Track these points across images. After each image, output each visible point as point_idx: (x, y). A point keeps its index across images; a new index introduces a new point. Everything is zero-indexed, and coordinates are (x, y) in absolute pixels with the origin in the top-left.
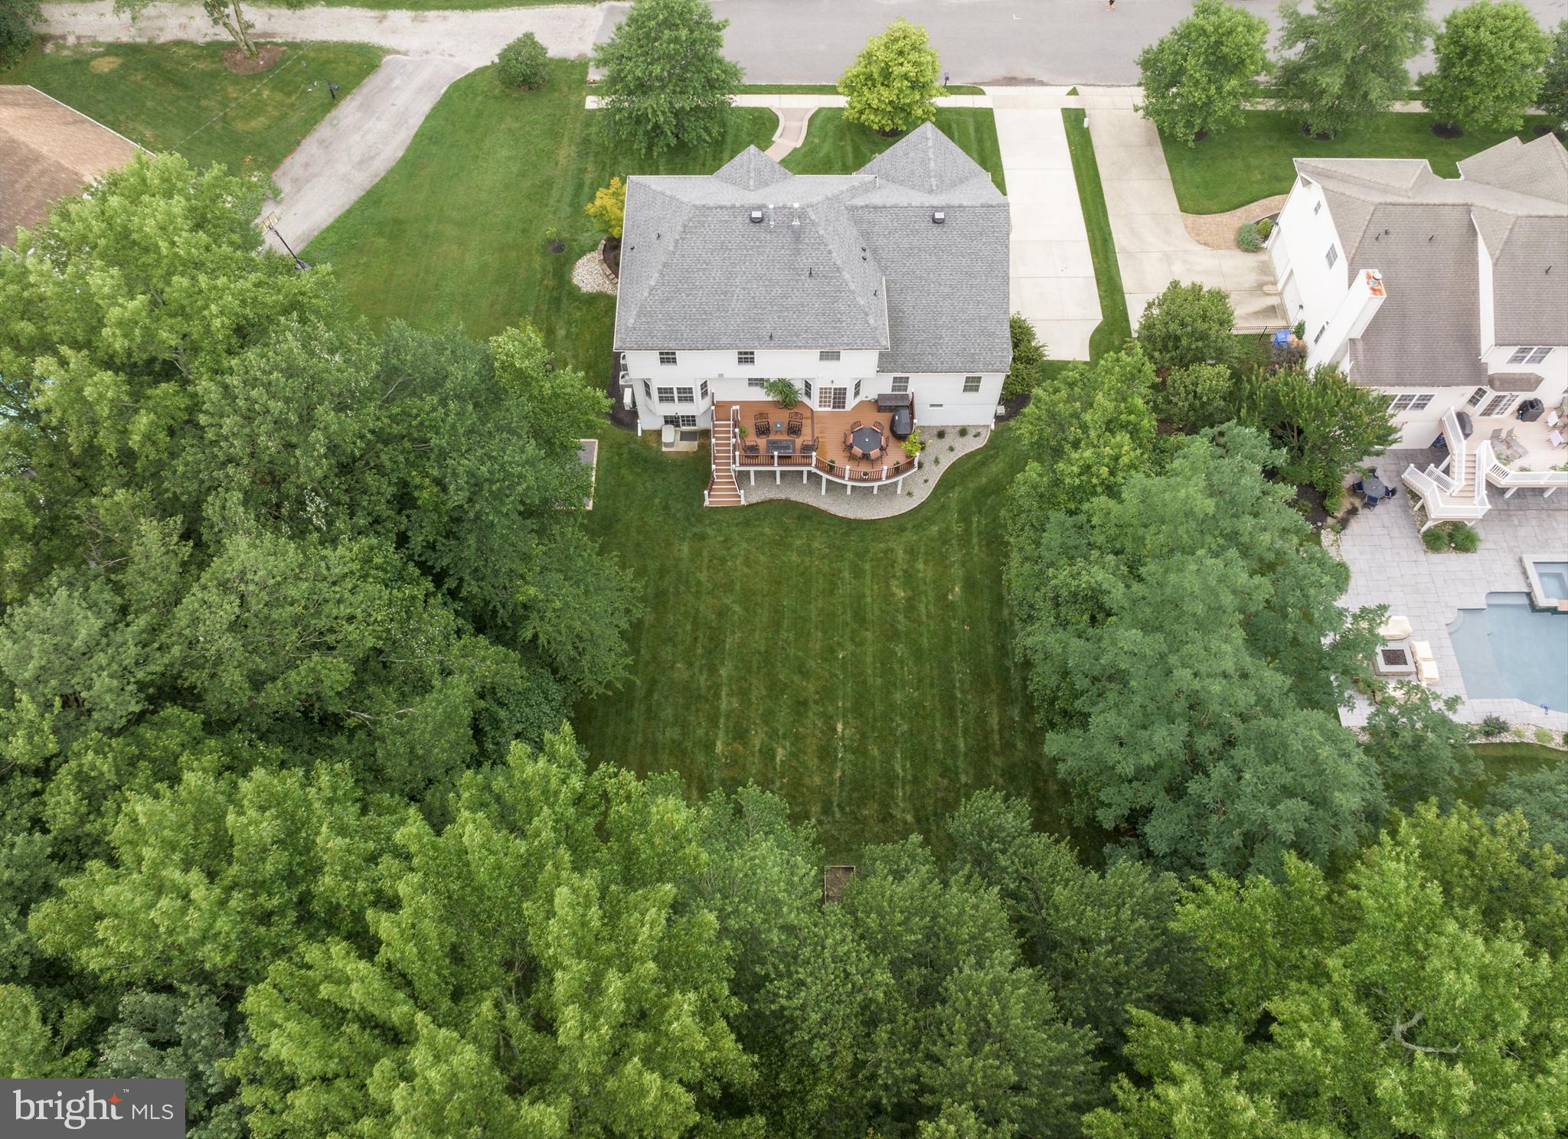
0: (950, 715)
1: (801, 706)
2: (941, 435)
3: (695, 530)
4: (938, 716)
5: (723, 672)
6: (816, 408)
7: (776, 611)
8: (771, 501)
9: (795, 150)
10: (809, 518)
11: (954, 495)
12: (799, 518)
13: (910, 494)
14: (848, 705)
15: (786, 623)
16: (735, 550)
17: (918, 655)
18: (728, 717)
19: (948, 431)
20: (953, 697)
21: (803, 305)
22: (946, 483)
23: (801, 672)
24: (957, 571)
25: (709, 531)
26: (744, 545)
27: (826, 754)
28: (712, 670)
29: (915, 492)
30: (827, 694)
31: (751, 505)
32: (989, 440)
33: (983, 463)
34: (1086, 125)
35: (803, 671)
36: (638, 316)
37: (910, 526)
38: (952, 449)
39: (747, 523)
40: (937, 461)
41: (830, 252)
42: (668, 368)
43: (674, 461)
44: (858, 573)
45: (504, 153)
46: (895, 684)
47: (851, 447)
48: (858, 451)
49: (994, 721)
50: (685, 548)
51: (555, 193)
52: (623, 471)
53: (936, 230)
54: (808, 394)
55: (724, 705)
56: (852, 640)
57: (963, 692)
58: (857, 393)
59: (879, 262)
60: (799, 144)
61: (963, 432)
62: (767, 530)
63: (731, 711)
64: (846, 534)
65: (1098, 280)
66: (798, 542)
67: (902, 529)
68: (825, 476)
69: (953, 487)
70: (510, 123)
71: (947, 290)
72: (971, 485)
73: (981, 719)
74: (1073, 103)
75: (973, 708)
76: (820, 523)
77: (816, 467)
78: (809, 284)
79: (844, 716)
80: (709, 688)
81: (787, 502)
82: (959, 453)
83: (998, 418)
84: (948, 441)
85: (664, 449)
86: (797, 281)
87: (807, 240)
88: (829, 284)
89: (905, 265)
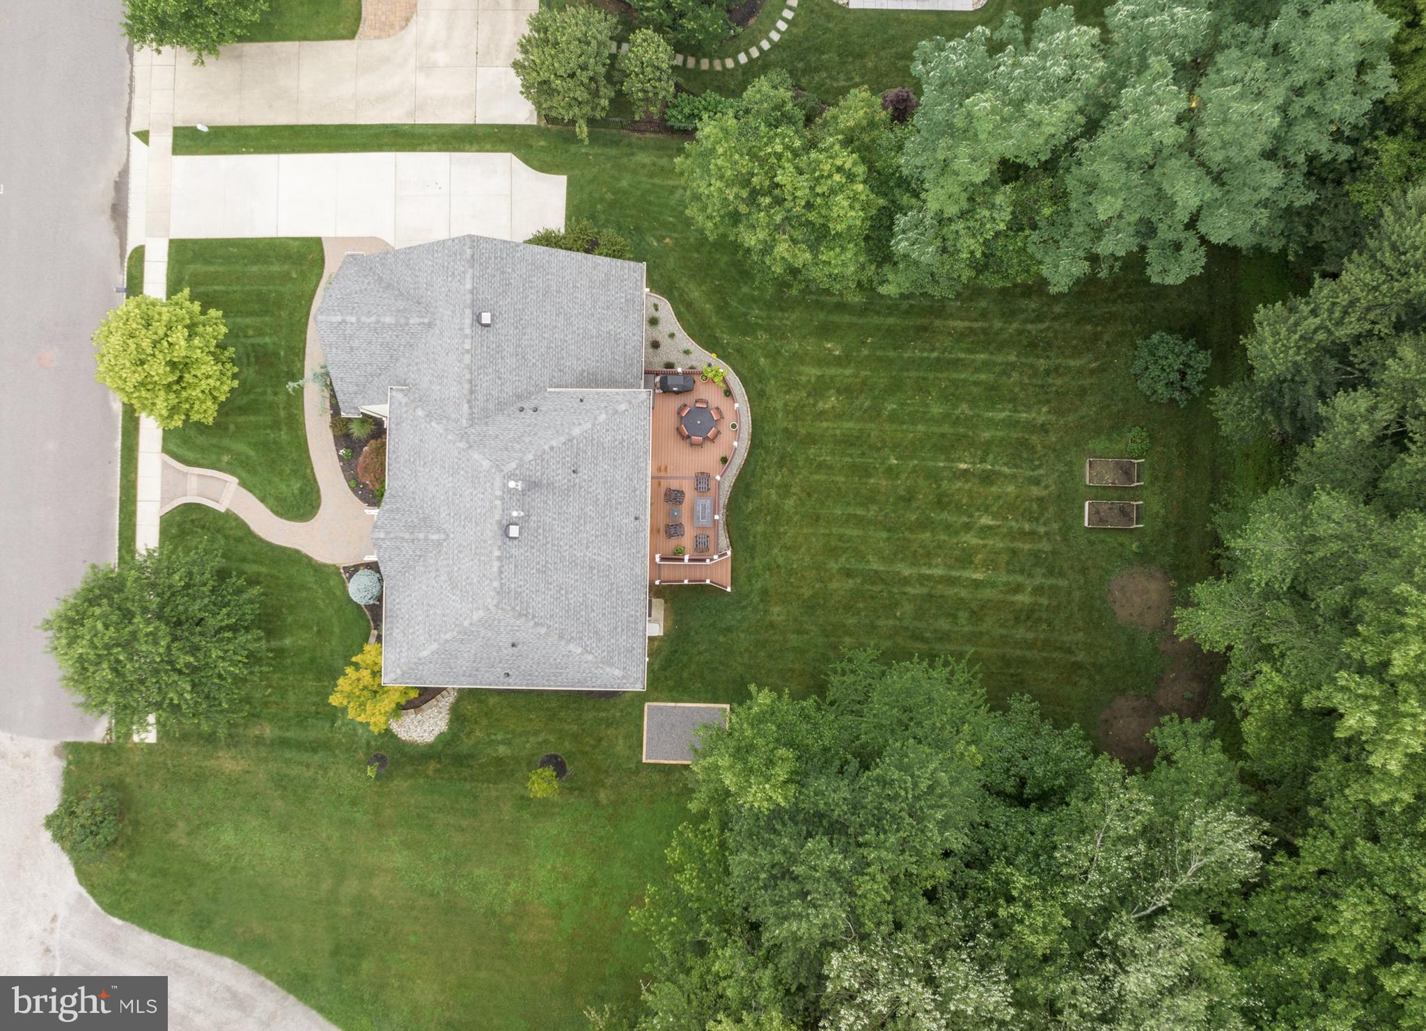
0: (955, 364)
1: (941, 502)
3: (756, 599)
4: (954, 375)
5: (907, 572)
7: (847, 521)
8: (728, 525)
9: (243, 484)
10: (748, 486)
11: (726, 338)
12: (748, 497)
14: (943, 457)
15: (860, 512)
16: (781, 561)
17: (895, 387)
18: (951, 567)
19: (651, 337)
20: (938, 359)
21: (606, 482)
22: (709, 342)
23: (909, 500)
24: (810, 345)
25: (758, 585)
26: (776, 551)
27: (987, 478)
28: (906, 581)
30: (934, 476)
31: (732, 545)
32: (662, 294)
33: (689, 305)
34: (205, 129)
35: (908, 498)
36: (611, 665)
37: (759, 386)
39: (750, 548)
40: (687, 352)
41: (552, 448)
43: (676, 622)
44: (810, 440)
45: (228, 837)
46: (924, 413)
48: (712, 432)
49: (960, 324)
50: (776, 609)
51: (294, 771)
55: (938, 572)
56: (878, 450)
57: (933, 350)
60: (234, 480)
61: (653, 322)
62: (760, 528)
63: (945, 564)
64: (767, 449)
65: (455, 150)
66: (774, 497)
67: (762, 394)
69: (715, 338)
70: (179, 834)
72: (714, 320)
73: (961, 336)
74: (162, 140)
75: (948, 342)
76: (753, 475)
78: (584, 473)
79: (953, 461)
80: (922, 585)
81: (728, 509)
82: (676, 327)
84: (664, 340)
85: (660, 634)
86: (580, 488)
87: (539, 474)
88: (585, 452)
89: (534, 364)
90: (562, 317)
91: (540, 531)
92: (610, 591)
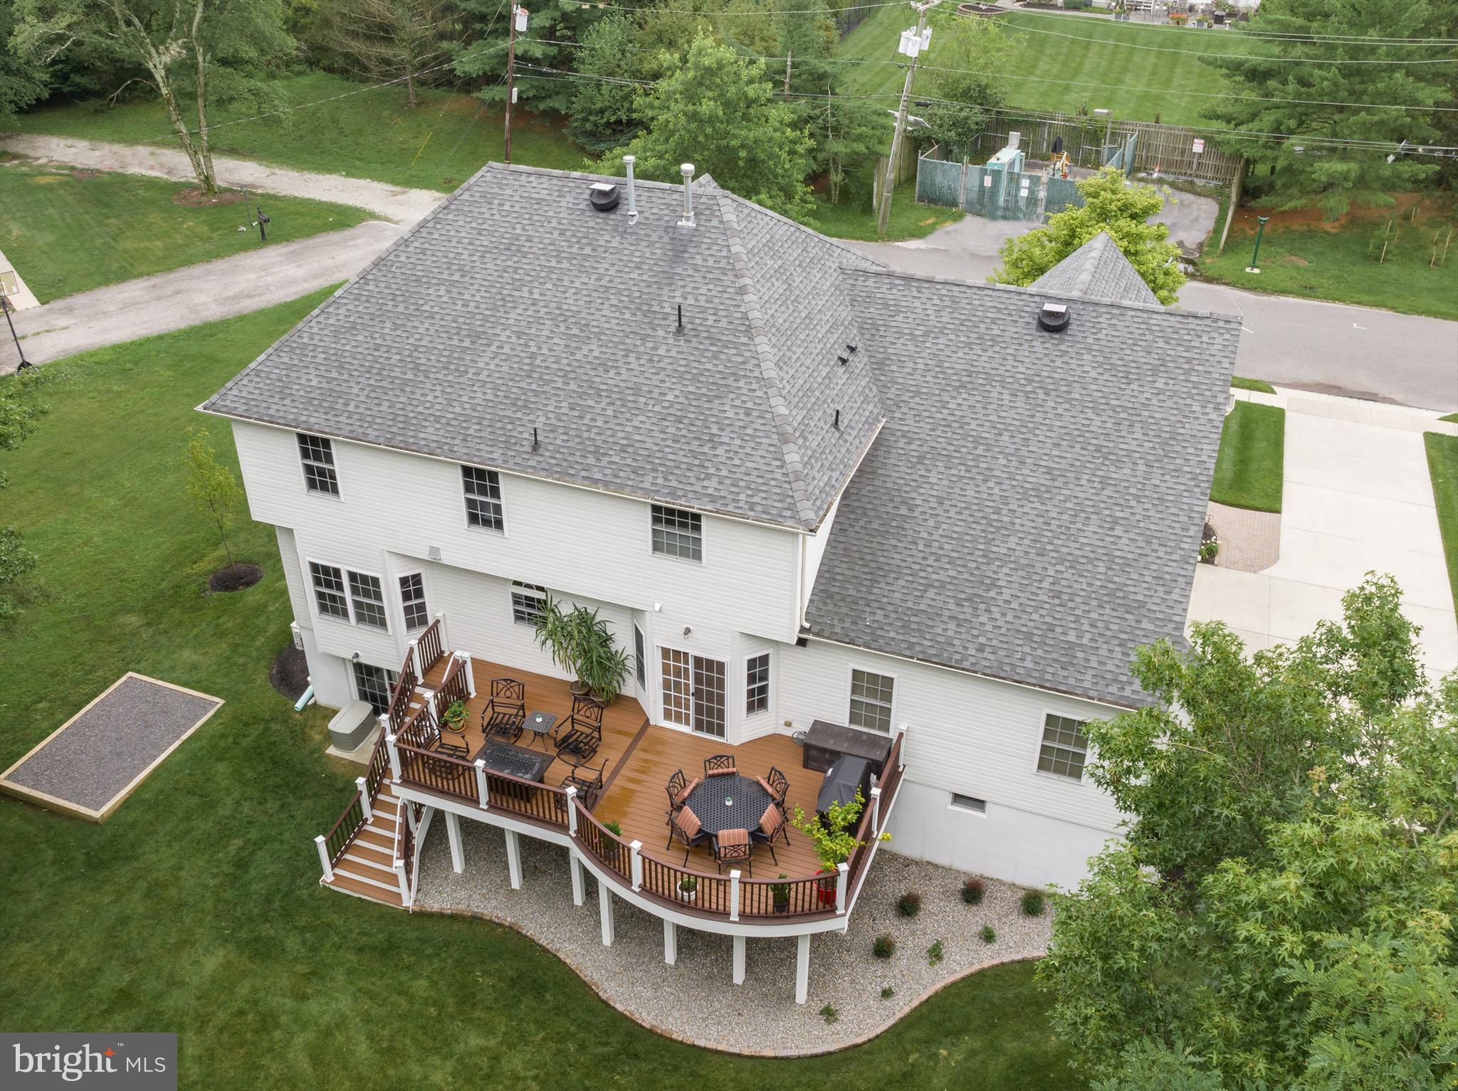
2: (973, 893)
3: (266, 930)
6: (655, 717)
8: (476, 919)
10: (539, 989)
13: (828, 1013)
16: (314, 1006)
19: (996, 892)
21: (637, 391)
22: (942, 1016)
25: (292, 944)
29: (847, 1012)
31: (422, 916)
38: (988, 936)
39: (388, 950)
40: (935, 954)
41: (742, 291)
42: (322, 502)
47: (679, 807)
48: (691, 819)
50: (211, 965)
52: (222, 768)
53: (1043, 345)
58: (757, 700)
59: (883, 389)
61: (1032, 903)
62: (420, 986)
66: (475, 1041)
69: (958, 1032)
71: (1041, 478)
77: (579, 837)
78: (669, 348)
81: (513, 932)
84: (978, 917)
85: (332, 751)
86: (644, 338)
87: (698, 260)
88: (715, 356)
89: (944, 405)
90: (1043, 480)
91: (588, 250)
92: (416, 368)
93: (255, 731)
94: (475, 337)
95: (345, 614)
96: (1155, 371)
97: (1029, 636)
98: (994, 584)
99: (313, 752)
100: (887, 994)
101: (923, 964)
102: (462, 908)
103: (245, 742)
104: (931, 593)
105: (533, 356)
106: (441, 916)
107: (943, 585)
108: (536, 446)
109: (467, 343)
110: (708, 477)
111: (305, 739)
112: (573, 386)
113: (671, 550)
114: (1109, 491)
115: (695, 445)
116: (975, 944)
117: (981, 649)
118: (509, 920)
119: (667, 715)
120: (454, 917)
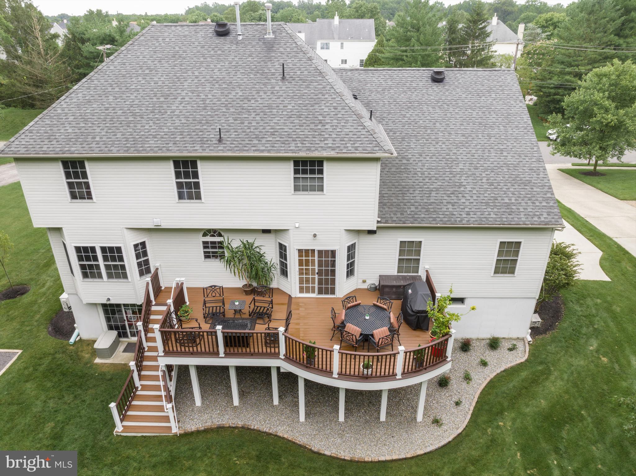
2: (465, 347)
6: (295, 293)
8: (220, 429)
13: (436, 422)
19: (474, 344)
21: (270, 107)
22: (489, 407)
29: (445, 418)
31: (187, 435)
32: (530, 354)
33: (533, 381)
38: (484, 364)
40: (467, 378)
41: (310, 59)
42: (81, 205)
43: (103, 374)
47: (343, 325)
48: (354, 329)
53: (437, 88)
54: (284, 272)
58: (350, 272)
61: (494, 344)
68: (303, 374)
71: (461, 138)
72: (527, 410)
77: (288, 359)
78: (281, 86)
81: (245, 429)
83: (535, 330)
84: (475, 356)
85: (98, 361)
86: (265, 84)
87: (281, 50)
88: (307, 87)
89: (404, 116)
93: (46, 361)
94: (166, 97)
95: (100, 276)
96: (489, 92)
97: (487, 204)
98: (460, 185)
99: (86, 364)
100: (457, 404)
101: (464, 384)
102: (209, 424)
103: (41, 368)
104: (433, 194)
105: (204, 100)
106: (198, 432)
107: (437, 189)
108: (220, 140)
109: (162, 99)
110: (326, 139)
111: (79, 359)
112: (232, 110)
113: (305, 189)
114: (493, 139)
115: (312, 126)
116: (480, 369)
117: (468, 214)
118: (240, 424)
119: (301, 290)
120: (206, 431)
